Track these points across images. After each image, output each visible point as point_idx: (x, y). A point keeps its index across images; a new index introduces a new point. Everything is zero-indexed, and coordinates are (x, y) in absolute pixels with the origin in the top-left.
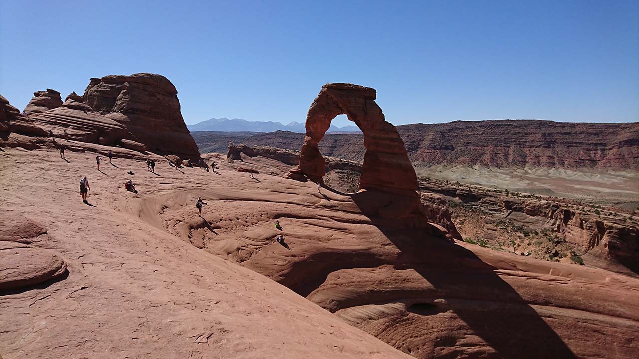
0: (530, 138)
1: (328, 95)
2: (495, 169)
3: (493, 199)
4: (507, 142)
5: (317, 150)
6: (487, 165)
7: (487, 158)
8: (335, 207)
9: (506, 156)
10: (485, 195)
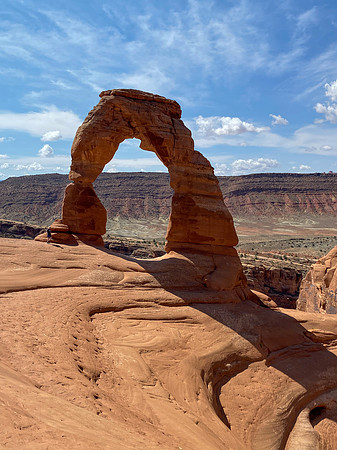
0: (161, 190)
1: (114, 107)
2: (134, 220)
3: (144, 250)
4: (142, 194)
5: (94, 194)
6: (126, 217)
7: (125, 209)
8: (148, 282)
9: (142, 206)
10: (137, 247)
